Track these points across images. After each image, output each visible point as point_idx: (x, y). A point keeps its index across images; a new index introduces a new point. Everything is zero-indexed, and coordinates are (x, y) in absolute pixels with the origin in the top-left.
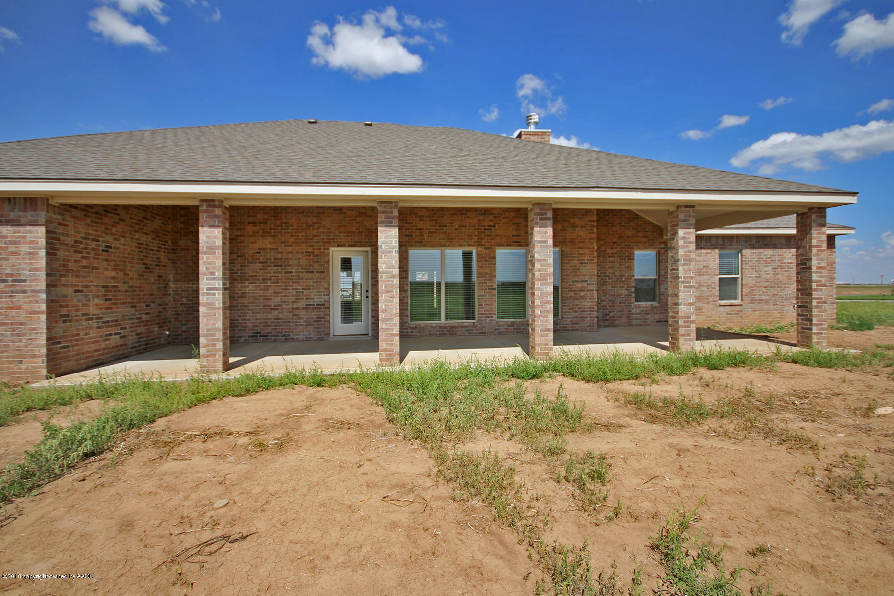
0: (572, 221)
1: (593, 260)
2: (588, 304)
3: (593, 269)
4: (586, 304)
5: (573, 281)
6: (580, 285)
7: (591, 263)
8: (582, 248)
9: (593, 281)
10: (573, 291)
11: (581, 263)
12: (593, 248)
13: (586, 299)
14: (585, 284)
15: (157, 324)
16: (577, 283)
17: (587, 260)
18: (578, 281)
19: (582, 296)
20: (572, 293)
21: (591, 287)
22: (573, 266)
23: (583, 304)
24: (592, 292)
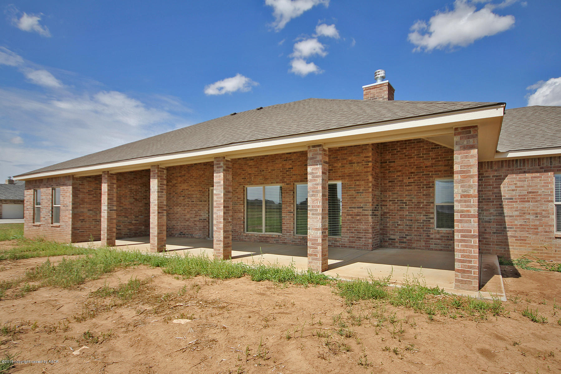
0: (350, 158)
1: (368, 190)
2: (363, 227)
3: (368, 197)
4: (361, 227)
5: (350, 208)
6: (357, 211)
7: (366, 192)
8: (358, 180)
9: (369, 208)
10: (351, 215)
11: (357, 193)
12: (368, 180)
13: (362, 223)
14: (360, 210)
15: (143, 225)
16: (354, 209)
17: (363, 190)
18: (355, 208)
19: (358, 220)
20: (350, 217)
21: (366, 213)
22: (350, 195)
23: (359, 226)
24: (367, 217)
